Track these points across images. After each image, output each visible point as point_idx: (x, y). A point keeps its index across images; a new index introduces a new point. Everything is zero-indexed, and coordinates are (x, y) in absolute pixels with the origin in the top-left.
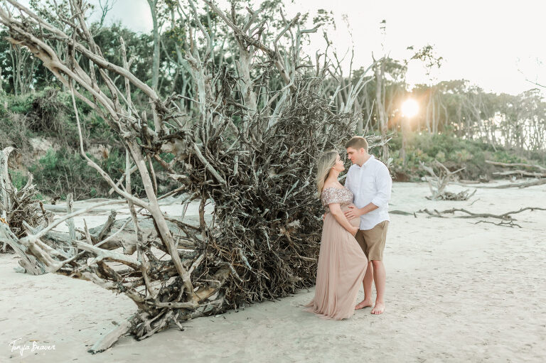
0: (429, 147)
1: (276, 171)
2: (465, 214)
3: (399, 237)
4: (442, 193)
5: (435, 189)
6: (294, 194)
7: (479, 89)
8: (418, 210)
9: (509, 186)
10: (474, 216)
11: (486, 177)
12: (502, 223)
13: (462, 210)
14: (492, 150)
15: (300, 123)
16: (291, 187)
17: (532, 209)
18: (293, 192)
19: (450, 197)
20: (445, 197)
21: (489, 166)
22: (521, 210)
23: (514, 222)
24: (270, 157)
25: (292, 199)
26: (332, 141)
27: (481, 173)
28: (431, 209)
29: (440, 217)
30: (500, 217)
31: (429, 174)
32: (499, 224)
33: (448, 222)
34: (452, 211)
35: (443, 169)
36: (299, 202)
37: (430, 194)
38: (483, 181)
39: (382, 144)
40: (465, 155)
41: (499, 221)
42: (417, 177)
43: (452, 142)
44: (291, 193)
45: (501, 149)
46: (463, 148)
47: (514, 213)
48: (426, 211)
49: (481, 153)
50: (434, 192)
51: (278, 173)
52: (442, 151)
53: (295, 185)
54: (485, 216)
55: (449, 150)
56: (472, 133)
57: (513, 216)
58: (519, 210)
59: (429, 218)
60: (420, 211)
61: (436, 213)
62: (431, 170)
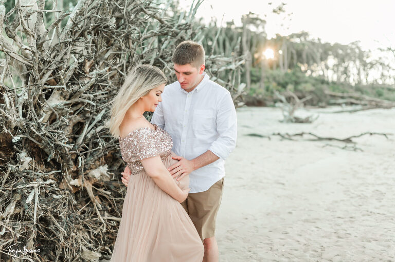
0: (282, 81)
1: (61, 94)
2: (312, 137)
3: (252, 163)
4: (292, 117)
5: (286, 114)
6: (99, 129)
7: (319, 39)
8: (272, 133)
9: (342, 112)
10: (320, 139)
11: (323, 104)
12: (346, 147)
13: (310, 134)
14: (328, 83)
15: (107, 27)
16: (94, 119)
17: (371, 134)
18: (96, 126)
19: (298, 121)
20: (294, 120)
21: (325, 96)
22: (362, 135)
23: (357, 146)
24: (50, 73)
25: (95, 137)
26: (162, 57)
27: (320, 101)
28: (283, 133)
29: (291, 140)
30: (344, 141)
31: (281, 101)
32: (343, 148)
33: (297, 145)
34: (301, 135)
35: (293, 98)
36: (107, 140)
37: (282, 118)
38: (322, 107)
39: (233, 67)
40: (309, 87)
41: (343, 144)
42: (272, 103)
43: (298, 77)
44: (93, 128)
45: (334, 83)
46: (306, 82)
47: (355, 137)
48: (279, 134)
49: (320, 86)
50: (285, 116)
51: (69, 99)
52: (292, 83)
53: (99, 117)
54: (330, 139)
55: (297, 83)
56: (312, 71)
57: (354, 140)
58: (360, 134)
59: (281, 140)
60: (274, 134)
61: (286, 136)
62: (283, 98)
